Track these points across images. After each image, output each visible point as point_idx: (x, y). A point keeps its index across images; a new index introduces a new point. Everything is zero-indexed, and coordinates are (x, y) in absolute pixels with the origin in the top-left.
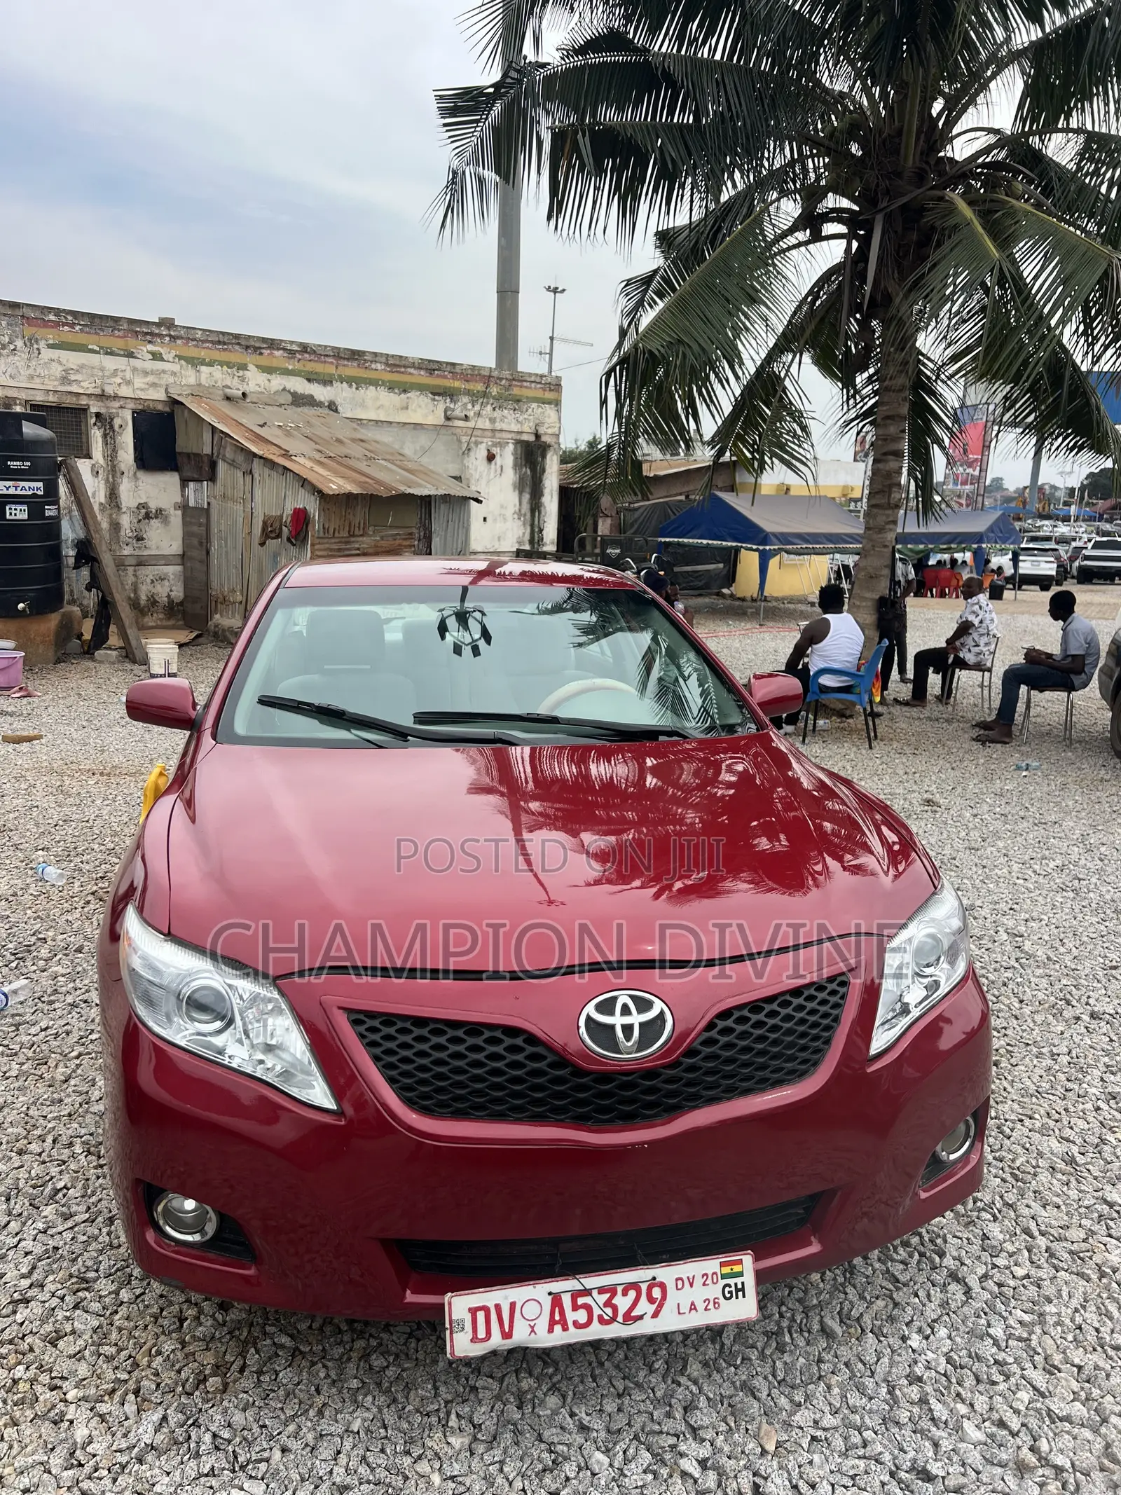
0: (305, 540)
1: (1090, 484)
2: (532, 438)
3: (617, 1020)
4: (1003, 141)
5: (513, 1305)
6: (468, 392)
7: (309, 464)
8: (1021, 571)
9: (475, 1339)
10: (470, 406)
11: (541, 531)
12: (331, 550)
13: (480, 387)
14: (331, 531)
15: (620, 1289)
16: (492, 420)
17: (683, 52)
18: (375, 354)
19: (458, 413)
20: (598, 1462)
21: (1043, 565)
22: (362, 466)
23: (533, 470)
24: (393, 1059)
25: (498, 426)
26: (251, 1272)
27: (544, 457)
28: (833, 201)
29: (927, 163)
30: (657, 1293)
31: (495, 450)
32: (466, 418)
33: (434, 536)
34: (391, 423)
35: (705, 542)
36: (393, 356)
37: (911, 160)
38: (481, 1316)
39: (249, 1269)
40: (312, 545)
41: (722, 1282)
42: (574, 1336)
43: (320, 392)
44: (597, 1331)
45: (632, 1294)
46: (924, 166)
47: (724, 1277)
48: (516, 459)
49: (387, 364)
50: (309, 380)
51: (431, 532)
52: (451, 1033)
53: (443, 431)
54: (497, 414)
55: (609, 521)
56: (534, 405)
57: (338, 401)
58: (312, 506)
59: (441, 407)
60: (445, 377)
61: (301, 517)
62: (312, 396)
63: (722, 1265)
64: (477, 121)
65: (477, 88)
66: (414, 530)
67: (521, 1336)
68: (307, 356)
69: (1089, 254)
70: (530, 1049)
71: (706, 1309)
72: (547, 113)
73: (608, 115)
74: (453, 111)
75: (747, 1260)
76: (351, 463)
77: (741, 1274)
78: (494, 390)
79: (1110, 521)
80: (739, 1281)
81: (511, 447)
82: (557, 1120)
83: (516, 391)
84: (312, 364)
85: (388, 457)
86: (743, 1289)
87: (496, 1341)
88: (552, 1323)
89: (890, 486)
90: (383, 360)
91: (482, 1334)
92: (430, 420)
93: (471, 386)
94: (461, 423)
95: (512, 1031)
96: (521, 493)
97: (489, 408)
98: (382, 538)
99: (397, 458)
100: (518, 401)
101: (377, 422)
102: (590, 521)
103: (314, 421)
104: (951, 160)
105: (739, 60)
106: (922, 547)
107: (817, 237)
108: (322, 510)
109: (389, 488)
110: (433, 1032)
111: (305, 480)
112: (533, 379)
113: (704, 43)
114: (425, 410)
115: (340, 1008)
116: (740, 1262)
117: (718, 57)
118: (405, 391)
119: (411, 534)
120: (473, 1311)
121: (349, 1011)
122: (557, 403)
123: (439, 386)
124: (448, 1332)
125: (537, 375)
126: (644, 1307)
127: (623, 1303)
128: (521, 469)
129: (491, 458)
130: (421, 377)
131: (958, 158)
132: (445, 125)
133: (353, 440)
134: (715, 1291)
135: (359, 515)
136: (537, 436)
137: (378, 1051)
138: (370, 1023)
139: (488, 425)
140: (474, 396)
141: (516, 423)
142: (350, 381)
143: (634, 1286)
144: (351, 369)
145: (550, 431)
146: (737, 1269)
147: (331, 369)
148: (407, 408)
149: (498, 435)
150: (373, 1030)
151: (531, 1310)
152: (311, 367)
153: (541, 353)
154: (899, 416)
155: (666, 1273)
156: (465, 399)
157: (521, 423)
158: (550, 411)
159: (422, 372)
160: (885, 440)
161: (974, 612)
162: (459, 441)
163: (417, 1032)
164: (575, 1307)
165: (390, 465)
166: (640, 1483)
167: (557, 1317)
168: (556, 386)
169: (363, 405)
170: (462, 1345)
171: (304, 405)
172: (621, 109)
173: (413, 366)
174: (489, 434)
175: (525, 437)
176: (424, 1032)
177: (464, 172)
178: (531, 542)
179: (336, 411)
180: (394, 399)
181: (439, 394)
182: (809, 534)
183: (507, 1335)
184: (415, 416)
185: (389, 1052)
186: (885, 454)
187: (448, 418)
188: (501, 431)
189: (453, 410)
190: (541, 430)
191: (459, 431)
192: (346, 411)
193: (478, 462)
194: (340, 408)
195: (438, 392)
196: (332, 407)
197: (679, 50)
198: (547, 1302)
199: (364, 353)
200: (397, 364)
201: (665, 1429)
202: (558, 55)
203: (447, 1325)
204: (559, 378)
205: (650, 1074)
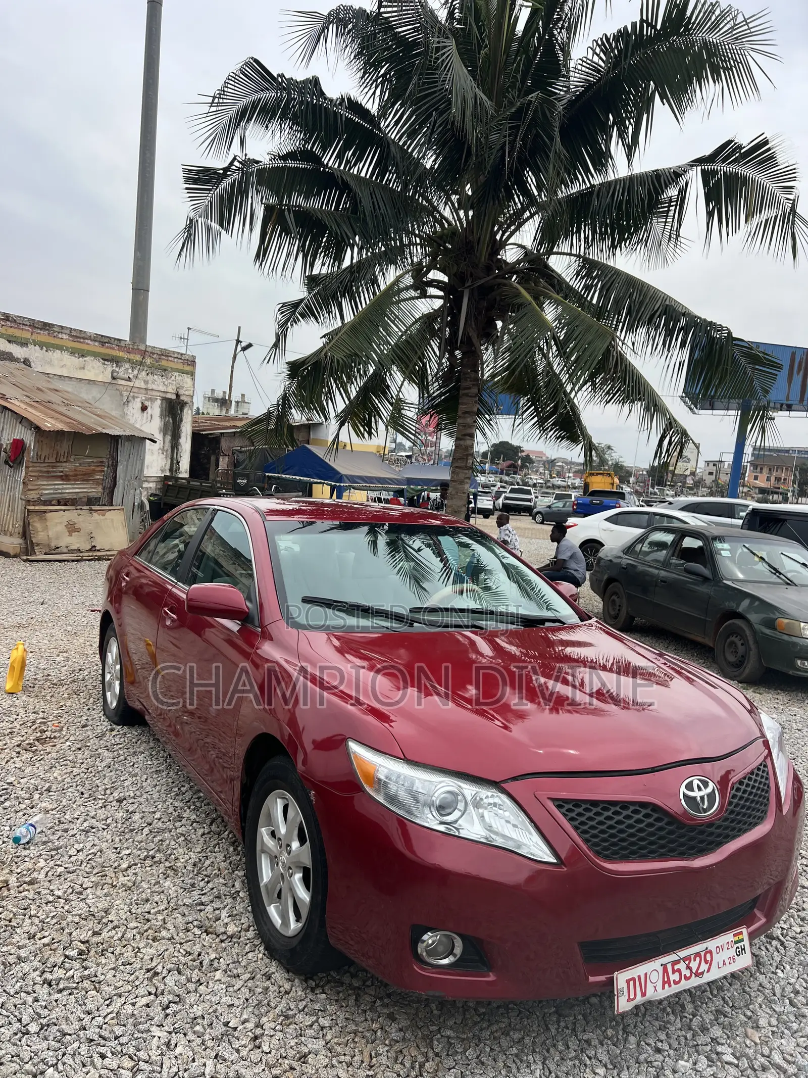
0: (20, 464)
1: (494, 450)
2: (174, 397)
3: (696, 794)
4: (527, 253)
5: (646, 974)
6: (129, 361)
7: (23, 406)
8: (478, 506)
9: (629, 1000)
10: (130, 371)
11: (178, 463)
12: (41, 472)
13: (138, 358)
14: (43, 457)
15: (692, 957)
16: (146, 382)
17: (342, 168)
18: (62, 327)
19: (121, 375)
20: (683, 1066)
21: (486, 502)
22: (63, 409)
23: (174, 420)
24: (585, 827)
25: (150, 386)
26: (492, 978)
27: (182, 411)
28: (436, 275)
29: (492, 261)
30: (708, 957)
31: (147, 403)
32: (129, 379)
33: (119, 464)
34: (71, 378)
35: (298, 478)
36: (75, 330)
37: (484, 258)
38: (632, 983)
39: (489, 976)
40: (27, 467)
41: (736, 946)
42: (675, 989)
43: (18, 351)
44: (685, 985)
45: (698, 959)
46: (491, 262)
47: (736, 942)
48: (162, 411)
49: (70, 336)
50: (9, 342)
51: (117, 462)
52: (613, 809)
53: (110, 387)
54: (150, 377)
55: (227, 459)
56: (176, 374)
57: (32, 359)
58: (29, 438)
59: (109, 369)
60: (113, 349)
61: (18, 447)
62: (11, 353)
63: (735, 935)
64: (210, 190)
65: (213, 169)
66: (104, 460)
67: (651, 994)
68: (8, 323)
69: (600, 330)
70: (656, 815)
71: (730, 963)
72: (258, 191)
73: (298, 200)
74: (195, 181)
75: (744, 931)
76: (54, 406)
77: (742, 940)
78: (148, 361)
79: (508, 475)
80: (742, 944)
81: (159, 402)
82: (672, 856)
83: (164, 363)
84: (12, 330)
85: (80, 404)
86: (744, 949)
87: (639, 999)
88: (664, 983)
89: (467, 455)
90: (68, 332)
91: (632, 997)
92: (100, 378)
93: (131, 356)
94: (123, 382)
95: (644, 805)
96: (164, 435)
97: (144, 373)
98: (80, 464)
99: (86, 405)
100: (165, 370)
101: (60, 376)
102: (213, 458)
103: (16, 372)
104: (505, 261)
105: (376, 179)
106: (419, 487)
107: (424, 295)
108: (37, 441)
109: (91, 429)
110: (603, 809)
111: (23, 417)
112: (176, 356)
113: (355, 165)
114: (97, 371)
115: (548, 798)
116: (741, 933)
117: (363, 174)
118: (83, 356)
119: (102, 462)
120: (628, 982)
121: (553, 800)
122: (192, 374)
123: (109, 355)
124: (616, 997)
125: (179, 353)
126: (704, 967)
127: (694, 965)
128: (165, 418)
129: (144, 408)
130: (95, 347)
131: (508, 261)
132: (187, 189)
133: (50, 389)
134: (732, 952)
135: (65, 446)
136: (178, 395)
137: (576, 823)
138: (567, 807)
139: (143, 385)
140: (134, 364)
141: (163, 385)
142: (41, 345)
143: (698, 954)
144: (43, 336)
145: (187, 393)
146: (741, 937)
147: (27, 335)
148: (84, 368)
149: (149, 392)
150: (569, 810)
151: (654, 977)
152: (11, 331)
153: (181, 338)
154: (472, 412)
155: (711, 944)
156: (127, 366)
157: (166, 386)
158: (187, 379)
159: (97, 344)
160: (465, 426)
161: (507, 535)
162: (121, 395)
163: (595, 810)
164: (674, 972)
165: (83, 411)
166: (712, 1073)
167: (666, 980)
168: (192, 362)
169: (50, 363)
170: (623, 1005)
171: (5, 359)
172: (307, 198)
173: (90, 338)
174: (144, 391)
175: (169, 396)
176: (599, 809)
177: (197, 221)
178: (171, 470)
179: (30, 366)
180: (75, 361)
181: (108, 360)
182: (366, 477)
183: (644, 994)
184: (90, 376)
185: (582, 823)
186: (465, 435)
187: (114, 378)
188: (152, 390)
189: (118, 373)
190: (181, 392)
191: (121, 387)
192: (37, 367)
193: (135, 411)
194: (32, 364)
195: (107, 359)
196: (27, 362)
197: (339, 166)
198: (661, 970)
199: (53, 325)
200: (78, 336)
201: (700, 1043)
202: (268, 157)
203: (616, 993)
204: (194, 357)
205: (710, 825)
